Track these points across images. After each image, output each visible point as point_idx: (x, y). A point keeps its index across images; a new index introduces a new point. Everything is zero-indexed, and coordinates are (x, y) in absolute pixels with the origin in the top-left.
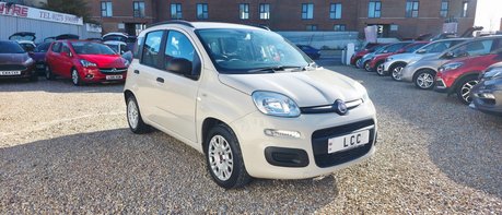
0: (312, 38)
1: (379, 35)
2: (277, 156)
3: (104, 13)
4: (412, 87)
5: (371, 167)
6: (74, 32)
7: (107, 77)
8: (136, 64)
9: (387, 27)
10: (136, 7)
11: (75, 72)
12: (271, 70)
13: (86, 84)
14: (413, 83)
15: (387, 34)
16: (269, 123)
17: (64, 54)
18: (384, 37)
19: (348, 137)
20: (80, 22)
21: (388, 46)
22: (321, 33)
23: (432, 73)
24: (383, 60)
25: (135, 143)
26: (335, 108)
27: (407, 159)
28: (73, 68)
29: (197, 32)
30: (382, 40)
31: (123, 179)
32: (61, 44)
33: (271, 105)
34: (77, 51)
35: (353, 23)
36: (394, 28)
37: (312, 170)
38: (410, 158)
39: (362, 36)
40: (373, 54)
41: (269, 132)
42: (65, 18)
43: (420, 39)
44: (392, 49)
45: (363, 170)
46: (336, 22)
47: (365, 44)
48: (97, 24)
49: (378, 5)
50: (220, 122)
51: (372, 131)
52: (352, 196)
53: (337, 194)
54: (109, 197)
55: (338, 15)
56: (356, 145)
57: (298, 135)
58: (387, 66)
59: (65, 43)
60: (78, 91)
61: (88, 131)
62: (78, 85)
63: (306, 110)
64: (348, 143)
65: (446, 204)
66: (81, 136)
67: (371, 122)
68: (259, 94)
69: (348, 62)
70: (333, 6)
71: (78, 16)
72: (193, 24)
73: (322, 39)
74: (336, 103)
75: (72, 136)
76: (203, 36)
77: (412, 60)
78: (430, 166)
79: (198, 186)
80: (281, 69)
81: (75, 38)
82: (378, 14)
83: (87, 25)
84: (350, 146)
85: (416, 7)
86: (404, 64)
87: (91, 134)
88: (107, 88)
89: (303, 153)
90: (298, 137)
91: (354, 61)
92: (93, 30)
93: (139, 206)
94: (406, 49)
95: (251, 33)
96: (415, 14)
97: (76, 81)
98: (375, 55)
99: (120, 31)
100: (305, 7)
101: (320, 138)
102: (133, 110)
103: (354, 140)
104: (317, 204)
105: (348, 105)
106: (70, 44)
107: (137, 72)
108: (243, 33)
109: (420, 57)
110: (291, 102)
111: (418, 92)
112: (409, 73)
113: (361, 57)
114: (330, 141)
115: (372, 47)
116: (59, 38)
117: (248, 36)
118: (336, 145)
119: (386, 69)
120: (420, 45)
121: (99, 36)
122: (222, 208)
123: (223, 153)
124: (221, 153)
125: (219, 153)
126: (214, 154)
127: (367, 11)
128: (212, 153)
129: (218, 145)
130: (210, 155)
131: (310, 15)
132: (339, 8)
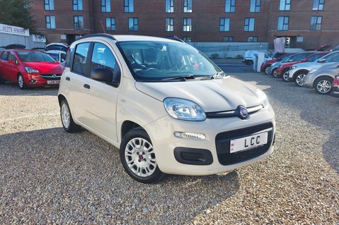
0: (228, 49)
1: (286, 46)
2: (185, 156)
3: (48, 26)
4: (311, 92)
5: (270, 163)
6: (22, 42)
7: (49, 82)
8: (67, 72)
9: (293, 38)
10: (76, 20)
11: (20, 78)
12: (182, 79)
13: (29, 88)
14: (314, 88)
15: (294, 44)
16: (178, 127)
17: (11, 62)
18: (291, 47)
19: (248, 138)
20: (27, 33)
21: (293, 56)
22: (236, 44)
23: (330, 79)
24: (288, 68)
25: (67, 141)
26: (238, 113)
27: (303, 157)
28: (19, 74)
29: (118, 44)
30: (288, 51)
31: (53, 173)
32: (9, 53)
33: (181, 110)
34: (22, 59)
35: (264, 35)
36: (300, 40)
37: (216, 168)
38: (305, 156)
39: (272, 47)
40: (281, 63)
41: (178, 134)
42: (14, 30)
43: (321, 50)
44: (297, 58)
45: (263, 166)
46: (250, 34)
47: (274, 53)
48: (42, 35)
49: (287, 19)
50: (137, 125)
51: (270, 134)
52: (251, 190)
53: (238, 188)
54: (38, 190)
55: (251, 28)
56: (256, 145)
57: (203, 137)
58: (292, 73)
59: (12, 52)
60: (23, 94)
61: (28, 129)
62: (23, 89)
63: (211, 115)
64: (248, 143)
65: (333, 198)
66: (21, 134)
67: (269, 125)
68: (169, 100)
69: (259, 69)
70: (247, 20)
71: (25, 28)
73: (237, 49)
74: (239, 108)
75: (13, 134)
76: (123, 47)
77: (313, 68)
78: (322, 162)
79: (117, 180)
80: (192, 78)
81: (22, 47)
82: (286, 27)
83: (33, 36)
84: (250, 146)
85: (319, 21)
86: (306, 72)
87: (30, 132)
88: (48, 92)
89: (208, 152)
90: (204, 139)
91: (264, 67)
92: (38, 40)
93: (64, 198)
94: (308, 58)
95: (167, 45)
96: (318, 28)
97: (21, 85)
98: (282, 64)
99: (62, 41)
100: (222, 20)
101: (223, 139)
102: (65, 112)
103: (254, 141)
104: (220, 198)
105: (249, 110)
106: (17, 53)
107: (68, 79)
108: (159, 45)
109: (320, 66)
110: (198, 108)
111: (318, 97)
112: (310, 80)
113: (270, 65)
114: (232, 142)
115: (279, 56)
116: (8, 47)
117: (165, 48)
118: (237, 145)
119: (291, 76)
120: (321, 55)
121: (43, 46)
122: (136, 201)
123: (144, 153)
124: (141, 153)
125: (138, 153)
126: (131, 154)
127: (276, 25)
128: (129, 153)
129: (138, 146)
130: (126, 154)
131: (227, 28)
132: (252, 22)
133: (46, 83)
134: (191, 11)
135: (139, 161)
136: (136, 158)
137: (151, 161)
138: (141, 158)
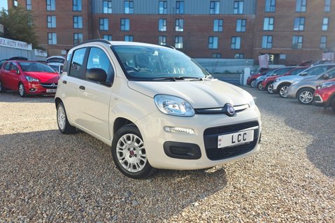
1: (270, 62)
2: (174, 150)
3: (50, 42)
4: (295, 103)
5: (256, 163)
6: (25, 55)
7: (48, 91)
8: (65, 76)
9: (277, 56)
10: (76, 38)
11: (21, 86)
12: (172, 79)
13: (30, 95)
14: (297, 99)
15: (277, 61)
16: (168, 122)
17: (14, 71)
18: (274, 64)
19: (236, 135)
20: (30, 47)
21: (277, 71)
22: (224, 60)
23: (312, 91)
24: (272, 82)
25: (62, 141)
26: (225, 110)
27: (287, 157)
28: (20, 83)
29: (113, 48)
30: (272, 66)
31: (46, 169)
32: (11, 64)
33: (171, 106)
34: (24, 69)
35: (249, 52)
36: (283, 57)
37: (203, 162)
38: (290, 157)
39: (257, 63)
40: (265, 77)
41: (168, 129)
42: (18, 44)
43: (303, 65)
44: (279, 72)
45: (249, 165)
46: (236, 51)
47: (259, 69)
48: (43, 50)
49: (270, 38)
50: (130, 122)
51: (256, 132)
52: (238, 186)
53: (226, 184)
54: (31, 184)
55: (238, 46)
56: (242, 142)
57: (191, 132)
58: (276, 86)
59: (15, 63)
60: (23, 101)
61: (25, 131)
62: (23, 97)
63: (200, 111)
64: (235, 139)
65: (318, 193)
66: (18, 135)
67: (255, 123)
69: (245, 83)
70: (233, 39)
71: (28, 43)
72: (111, 42)
73: (224, 65)
74: (226, 106)
75: (10, 135)
76: (117, 51)
77: (296, 81)
78: (306, 162)
79: (108, 176)
80: (182, 79)
81: (25, 59)
82: (270, 46)
83: (36, 50)
84: (237, 143)
85: (300, 40)
86: (289, 84)
87: (27, 133)
88: (47, 99)
89: (197, 147)
90: (193, 134)
91: (249, 82)
92: (40, 54)
93: (55, 191)
94: (291, 72)
95: (158, 50)
96: (300, 46)
97: (22, 93)
98: (266, 78)
99: (62, 55)
100: (211, 39)
101: (211, 135)
102: (62, 114)
103: (241, 138)
104: (208, 192)
105: (236, 109)
106: (19, 64)
107: (65, 82)
108: (152, 50)
109: (302, 78)
110: (187, 104)
111: (300, 106)
112: (293, 91)
113: (255, 79)
114: (220, 137)
115: (264, 71)
116: (10, 59)
117: (156, 53)
118: (225, 141)
119: (275, 88)
120: (303, 69)
121: (46, 59)
122: (126, 194)
123: (134, 149)
124: (132, 149)
125: (129, 149)
126: (122, 150)
127: (261, 43)
128: (120, 149)
129: (129, 142)
130: (118, 150)
131: (215, 46)
132: (238, 40)
133: (45, 91)
134: (182, 30)
135: (130, 157)
136: (127, 154)
137: (142, 157)
138: (132, 154)
